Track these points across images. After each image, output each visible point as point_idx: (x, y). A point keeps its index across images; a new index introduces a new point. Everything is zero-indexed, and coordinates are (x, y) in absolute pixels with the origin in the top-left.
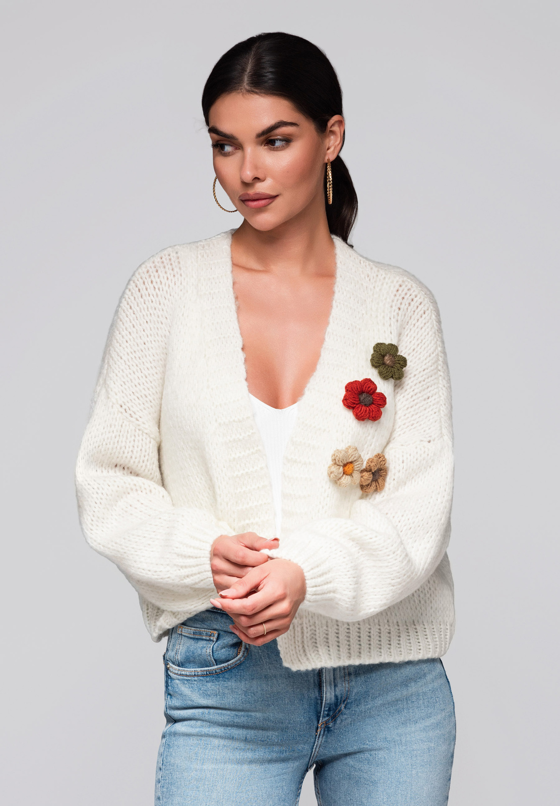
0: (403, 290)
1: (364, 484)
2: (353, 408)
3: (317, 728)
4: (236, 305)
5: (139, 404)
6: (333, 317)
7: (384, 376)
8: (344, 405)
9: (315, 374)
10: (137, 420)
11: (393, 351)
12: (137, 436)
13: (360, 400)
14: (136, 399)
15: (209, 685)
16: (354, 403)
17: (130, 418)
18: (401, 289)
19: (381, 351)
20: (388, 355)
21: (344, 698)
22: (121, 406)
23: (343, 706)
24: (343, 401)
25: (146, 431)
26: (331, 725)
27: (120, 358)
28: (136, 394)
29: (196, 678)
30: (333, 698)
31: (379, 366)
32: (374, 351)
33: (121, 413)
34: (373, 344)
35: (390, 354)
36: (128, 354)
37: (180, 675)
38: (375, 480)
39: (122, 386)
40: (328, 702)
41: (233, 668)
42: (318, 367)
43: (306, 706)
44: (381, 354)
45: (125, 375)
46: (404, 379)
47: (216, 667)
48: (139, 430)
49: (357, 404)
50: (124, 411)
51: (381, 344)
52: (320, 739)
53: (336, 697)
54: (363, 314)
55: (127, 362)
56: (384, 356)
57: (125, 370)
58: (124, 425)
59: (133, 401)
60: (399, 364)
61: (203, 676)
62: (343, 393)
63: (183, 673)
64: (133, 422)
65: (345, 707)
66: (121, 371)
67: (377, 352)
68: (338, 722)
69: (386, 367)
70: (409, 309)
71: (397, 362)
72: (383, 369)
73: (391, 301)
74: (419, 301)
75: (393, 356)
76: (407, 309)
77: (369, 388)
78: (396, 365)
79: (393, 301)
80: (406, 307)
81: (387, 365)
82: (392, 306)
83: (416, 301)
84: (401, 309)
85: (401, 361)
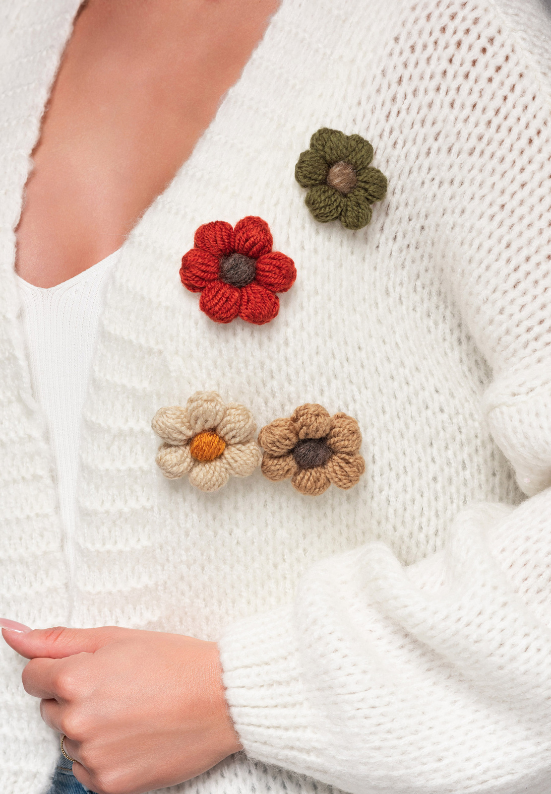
2: (201, 290)
11: (359, 156)
19: (327, 149)
20: (341, 162)
31: (313, 185)
32: (312, 146)
34: (314, 130)
35: (348, 163)
44: (324, 158)
49: (210, 281)
51: (333, 132)
56: (330, 165)
60: (366, 190)
67: (317, 150)
69: (330, 193)
70: (441, 44)
71: (363, 184)
72: (320, 196)
73: (400, 23)
74: (471, 16)
75: (355, 167)
76: (436, 43)
77: (247, 240)
78: (357, 193)
79: (403, 24)
80: (433, 39)
81: (333, 187)
82: (397, 39)
83: (464, 19)
84: (418, 48)
85: (372, 185)
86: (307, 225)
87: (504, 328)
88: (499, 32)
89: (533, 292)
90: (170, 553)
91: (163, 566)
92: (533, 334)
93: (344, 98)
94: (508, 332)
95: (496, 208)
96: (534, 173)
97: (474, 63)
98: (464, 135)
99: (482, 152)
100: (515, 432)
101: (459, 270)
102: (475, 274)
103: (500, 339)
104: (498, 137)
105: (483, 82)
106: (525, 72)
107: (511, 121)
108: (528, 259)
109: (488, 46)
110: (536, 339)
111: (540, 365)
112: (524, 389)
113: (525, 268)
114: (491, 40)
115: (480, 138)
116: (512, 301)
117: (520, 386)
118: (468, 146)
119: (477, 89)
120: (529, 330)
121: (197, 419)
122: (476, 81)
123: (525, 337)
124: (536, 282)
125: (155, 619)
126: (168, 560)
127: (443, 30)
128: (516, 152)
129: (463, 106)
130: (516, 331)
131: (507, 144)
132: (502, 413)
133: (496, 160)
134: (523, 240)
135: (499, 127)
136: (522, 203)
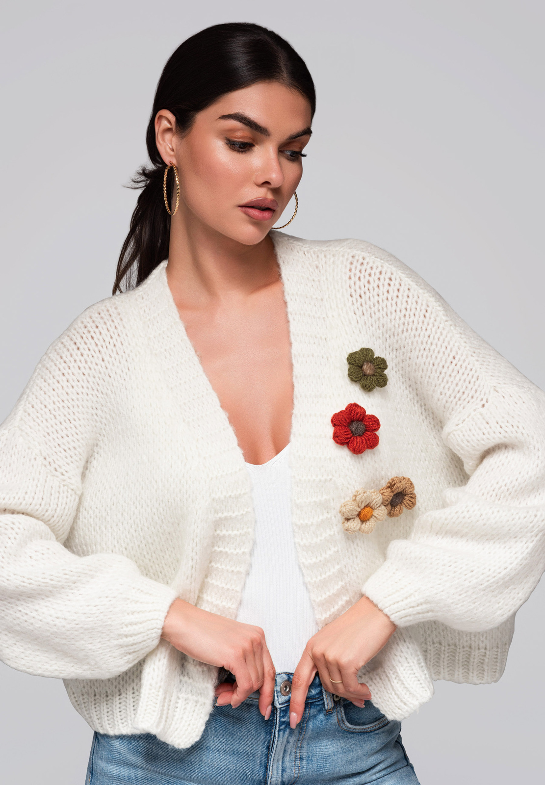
0: (356, 267)
2: (347, 443)
4: (198, 356)
5: (66, 457)
6: (293, 335)
7: (367, 388)
8: (337, 442)
10: (63, 474)
11: (369, 356)
12: (61, 492)
13: (352, 432)
14: (63, 451)
16: (347, 438)
17: (54, 472)
18: (353, 267)
19: (356, 361)
20: (365, 363)
22: (45, 459)
24: (333, 438)
25: (72, 487)
27: (44, 407)
28: (62, 446)
31: (360, 379)
32: (349, 363)
33: (45, 466)
34: (346, 356)
35: (367, 361)
36: (54, 403)
39: (45, 437)
42: (295, 401)
44: (357, 365)
45: (49, 426)
46: (388, 382)
48: (64, 485)
49: (350, 438)
50: (47, 464)
51: (354, 353)
54: (324, 318)
55: (53, 412)
56: (361, 367)
57: (49, 420)
58: (48, 479)
59: (59, 454)
62: (331, 430)
64: (57, 477)
66: (44, 421)
67: (353, 364)
69: (369, 378)
70: (371, 289)
71: (378, 367)
72: (366, 382)
73: (348, 288)
74: (378, 272)
75: (371, 362)
76: (369, 289)
77: (357, 415)
78: (378, 371)
79: (350, 287)
80: (366, 288)
81: (369, 375)
82: (351, 295)
83: (375, 274)
84: (363, 295)
85: (381, 364)
86: (365, 397)
87: (444, 401)
88: (392, 274)
89: (451, 380)
90: (350, 568)
91: (347, 575)
92: (457, 398)
93: (347, 333)
94: (447, 402)
95: (422, 352)
96: (431, 329)
97: (388, 292)
98: (397, 326)
99: (407, 330)
100: (462, 441)
101: (419, 383)
102: (426, 382)
103: (445, 406)
104: (411, 320)
105: (395, 299)
106: (410, 287)
107: (413, 310)
108: (443, 367)
109: (390, 282)
110: (459, 400)
111: (465, 409)
112: (460, 422)
113: (443, 371)
114: (391, 279)
115: (404, 324)
116: (444, 388)
117: (459, 421)
118: (400, 330)
119: (394, 303)
120: (455, 397)
121: (362, 502)
122: (392, 300)
123: (454, 401)
124: (450, 375)
125: (348, 599)
126: (349, 571)
127: (369, 282)
128: (421, 323)
129: (391, 313)
130: (450, 400)
131: (416, 322)
132: (454, 435)
133: (414, 331)
134: (439, 360)
135: (409, 315)
136: (432, 344)
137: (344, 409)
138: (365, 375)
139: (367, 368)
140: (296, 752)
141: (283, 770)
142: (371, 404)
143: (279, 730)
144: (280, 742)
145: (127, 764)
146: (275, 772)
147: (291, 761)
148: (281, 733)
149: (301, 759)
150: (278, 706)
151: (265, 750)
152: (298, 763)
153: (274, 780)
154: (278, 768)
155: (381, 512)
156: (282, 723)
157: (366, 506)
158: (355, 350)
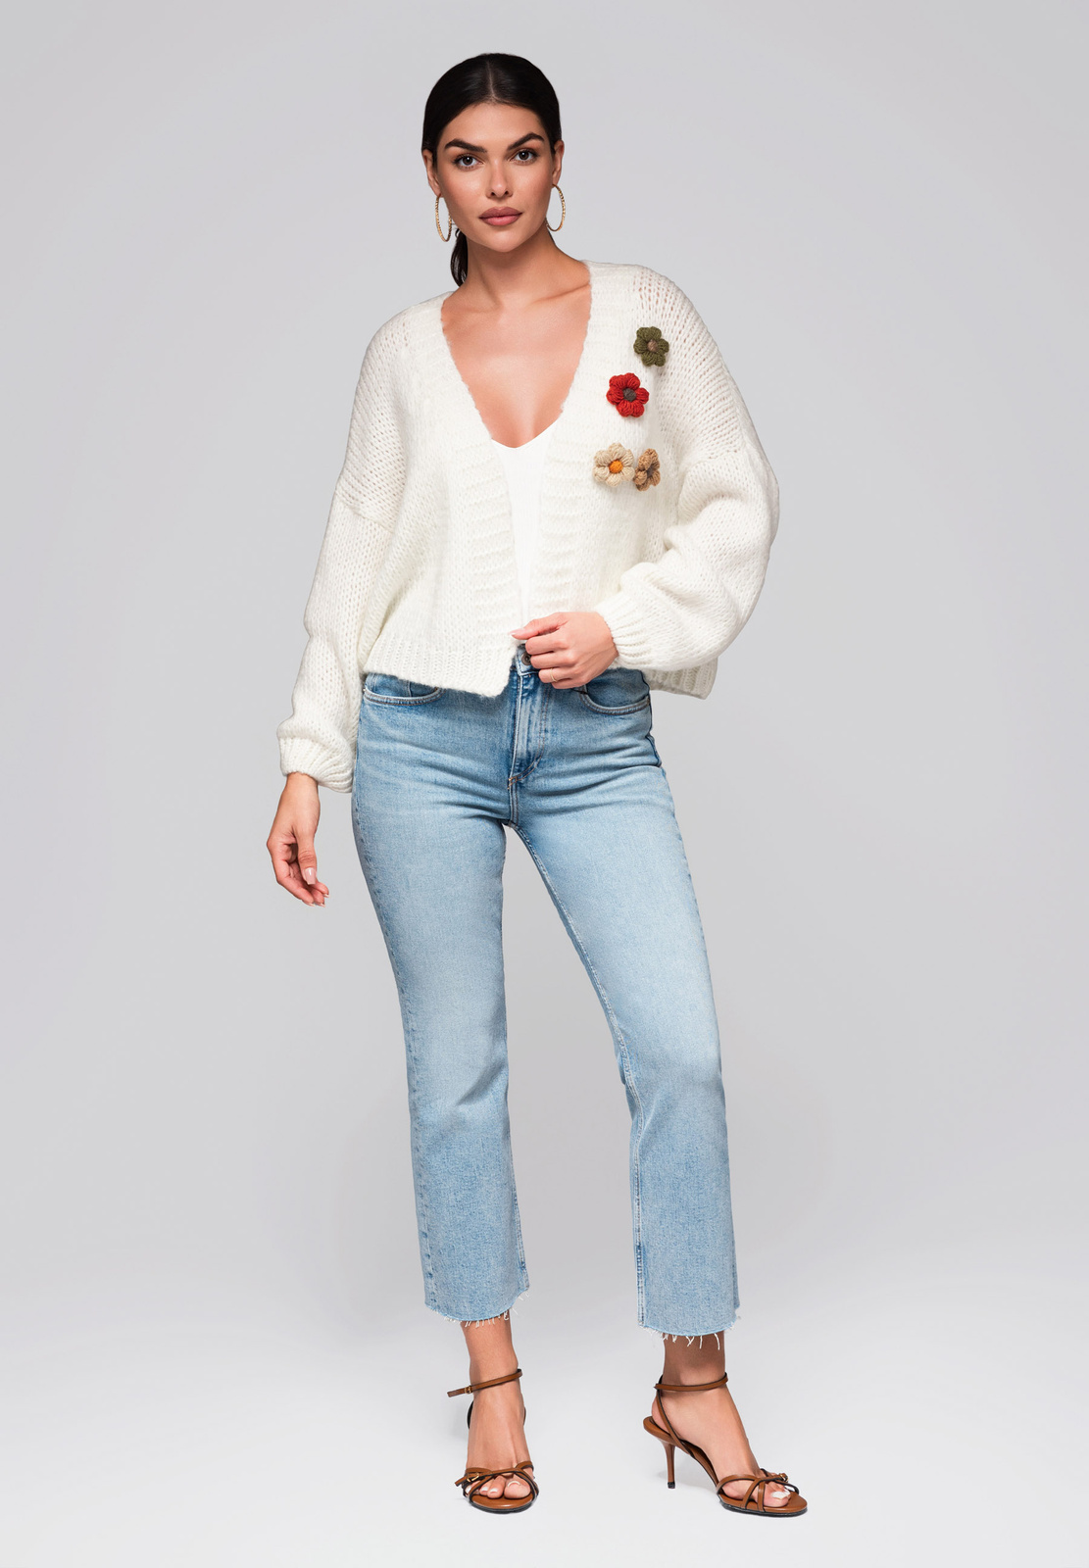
1: (640, 484)
2: (617, 403)
3: (508, 782)
7: (647, 363)
8: (609, 400)
9: (573, 384)
11: (657, 336)
13: (623, 395)
15: (399, 715)
16: (618, 400)
19: (645, 336)
20: (651, 340)
21: (536, 756)
23: (536, 764)
24: (607, 396)
26: (523, 781)
29: (387, 706)
30: (525, 754)
31: (643, 353)
32: (638, 337)
34: (637, 330)
35: (654, 340)
37: (374, 701)
38: (650, 476)
40: (519, 757)
41: (428, 703)
43: (497, 757)
44: (644, 339)
46: (666, 365)
47: (410, 698)
49: (621, 400)
52: (514, 794)
53: (528, 753)
60: (662, 349)
61: (395, 704)
62: (607, 388)
63: (375, 698)
65: (538, 765)
67: (641, 338)
68: (531, 778)
69: (651, 354)
72: (647, 357)
75: (657, 341)
77: (632, 383)
78: (660, 352)
85: (664, 347)
86: (643, 370)
137: (624, 374)
138: (647, 350)
139: (651, 345)
140: (541, 724)
141: (528, 740)
142: (646, 378)
143: (523, 697)
144: (523, 709)
145: (387, 738)
146: (521, 741)
147: (536, 733)
148: (524, 700)
149: (546, 731)
150: (521, 674)
151: (511, 720)
152: (543, 734)
153: (519, 748)
154: (523, 738)
155: (628, 472)
156: (525, 691)
157: (618, 460)
158: (646, 326)
